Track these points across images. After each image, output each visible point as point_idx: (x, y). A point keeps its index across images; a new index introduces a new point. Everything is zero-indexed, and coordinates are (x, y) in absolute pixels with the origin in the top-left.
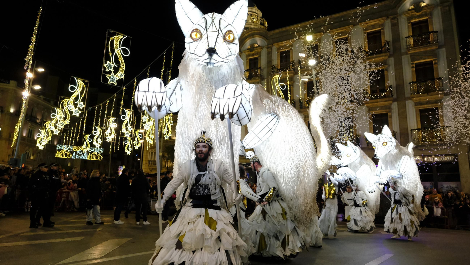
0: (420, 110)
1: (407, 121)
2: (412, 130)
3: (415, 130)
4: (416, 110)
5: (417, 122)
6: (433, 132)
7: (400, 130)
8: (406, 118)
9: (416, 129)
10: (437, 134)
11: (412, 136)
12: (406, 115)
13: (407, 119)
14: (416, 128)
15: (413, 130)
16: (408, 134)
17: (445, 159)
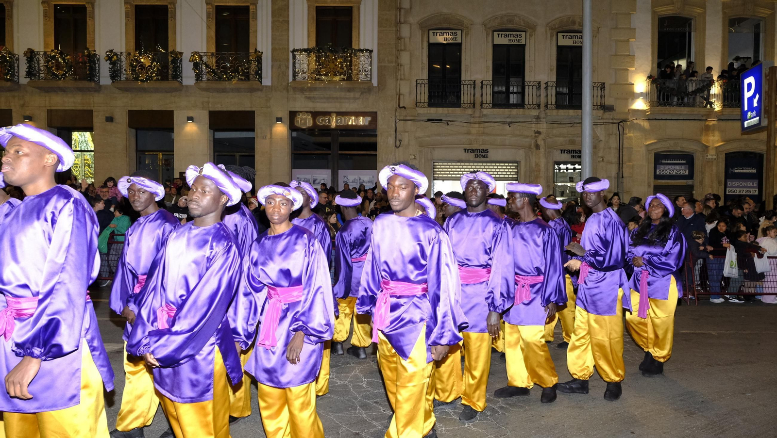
0: (317, 7)
1: (288, 30)
2: (294, 51)
3: (301, 51)
4: (309, 7)
5: (309, 36)
6: (336, 59)
7: (273, 50)
8: (288, 22)
9: (305, 50)
10: (342, 65)
11: (294, 63)
12: (288, 15)
13: (288, 27)
14: (306, 47)
15: (297, 50)
16: (288, 60)
17: (351, 121)
